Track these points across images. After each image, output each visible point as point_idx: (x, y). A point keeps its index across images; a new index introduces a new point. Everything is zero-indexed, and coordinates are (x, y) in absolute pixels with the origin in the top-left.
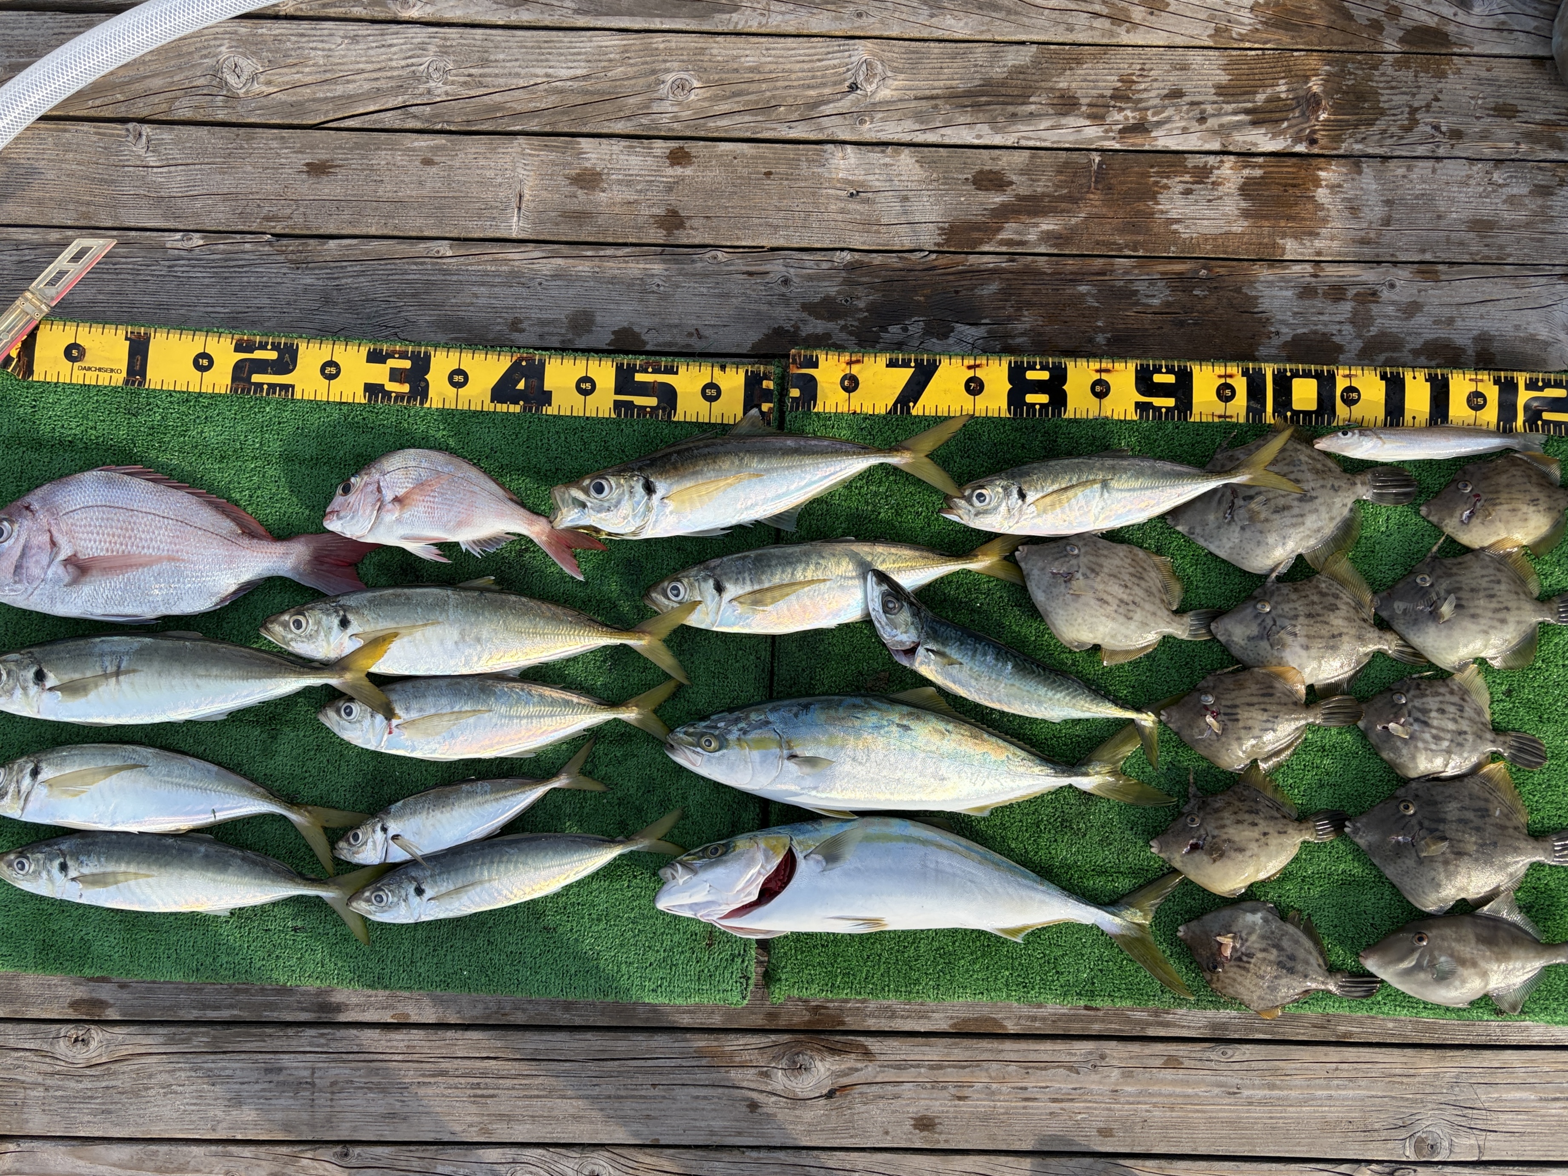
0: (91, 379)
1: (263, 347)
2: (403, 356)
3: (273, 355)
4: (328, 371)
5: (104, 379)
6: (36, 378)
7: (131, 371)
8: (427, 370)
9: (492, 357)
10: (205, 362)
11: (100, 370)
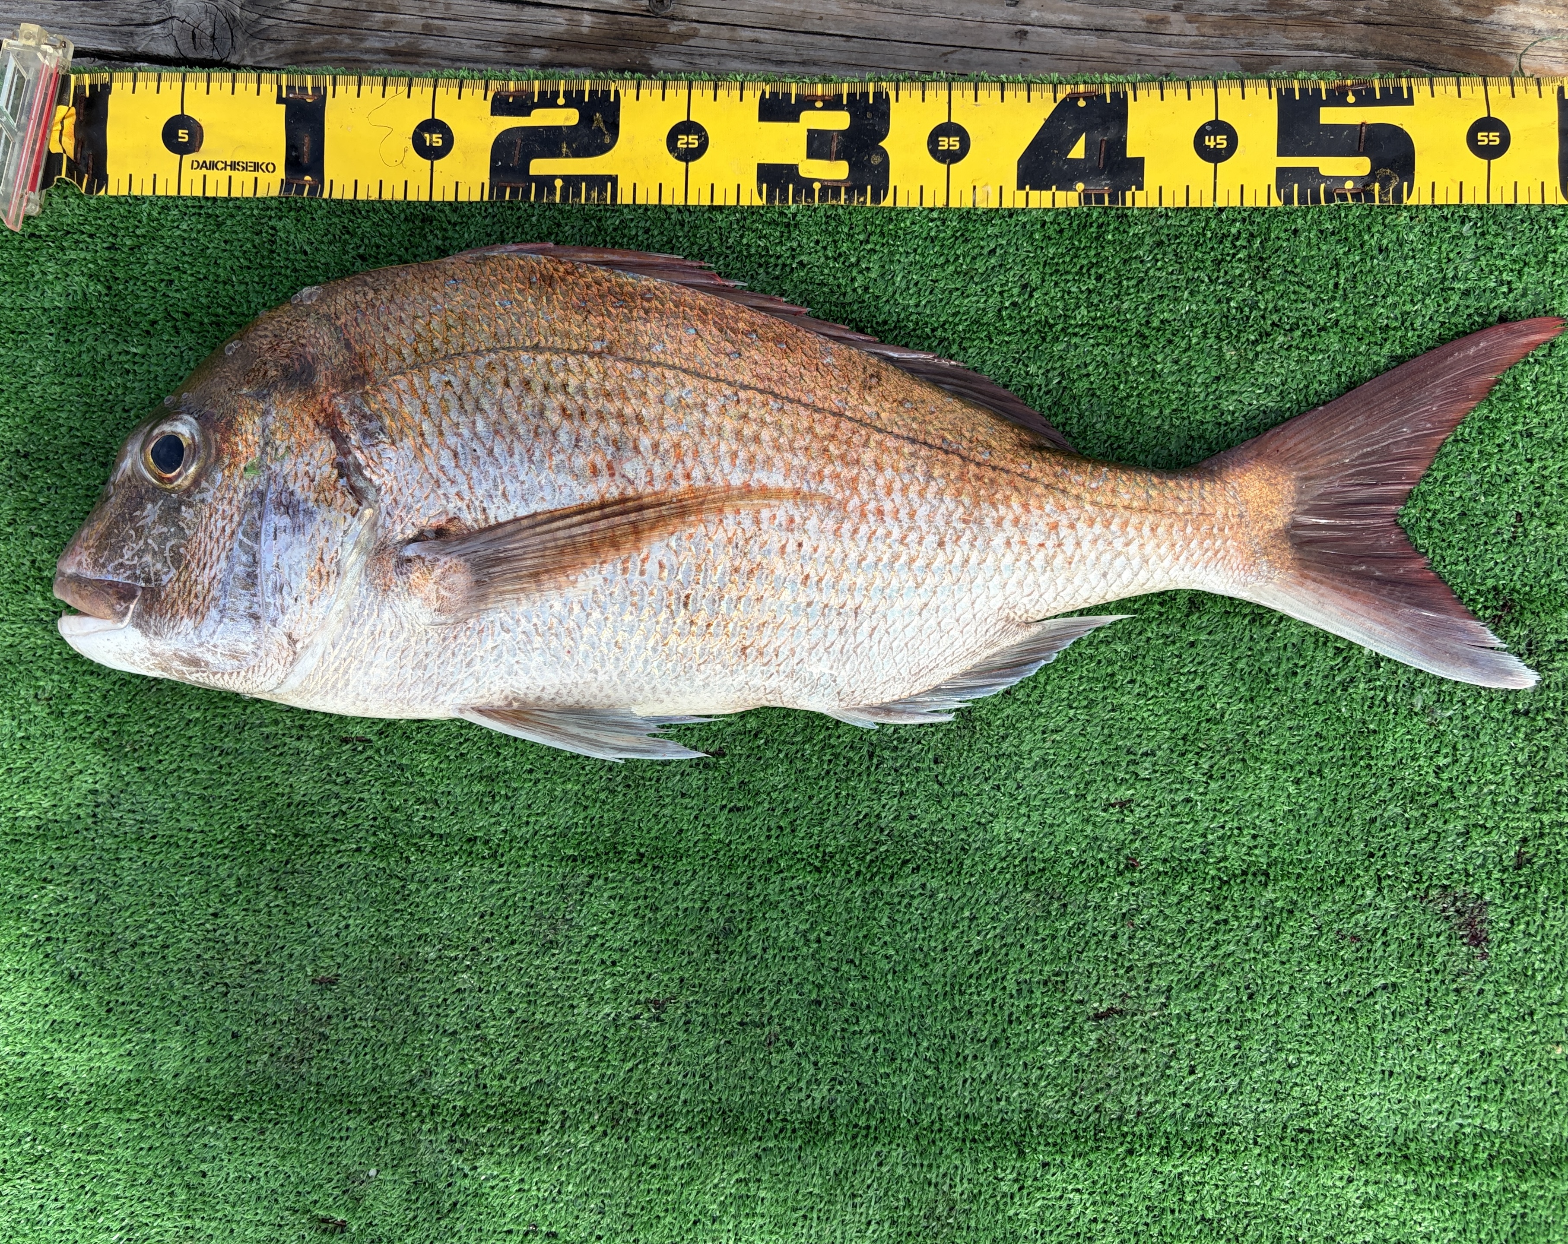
0: (217, 185)
1: (548, 101)
2: (832, 104)
3: (568, 117)
4: (682, 142)
5: (243, 186)
6: (112, 191)
7: (294, 164)
8: (883, 129)
9: (1015, 96)
10: (435, 140)
11: (234, 166)
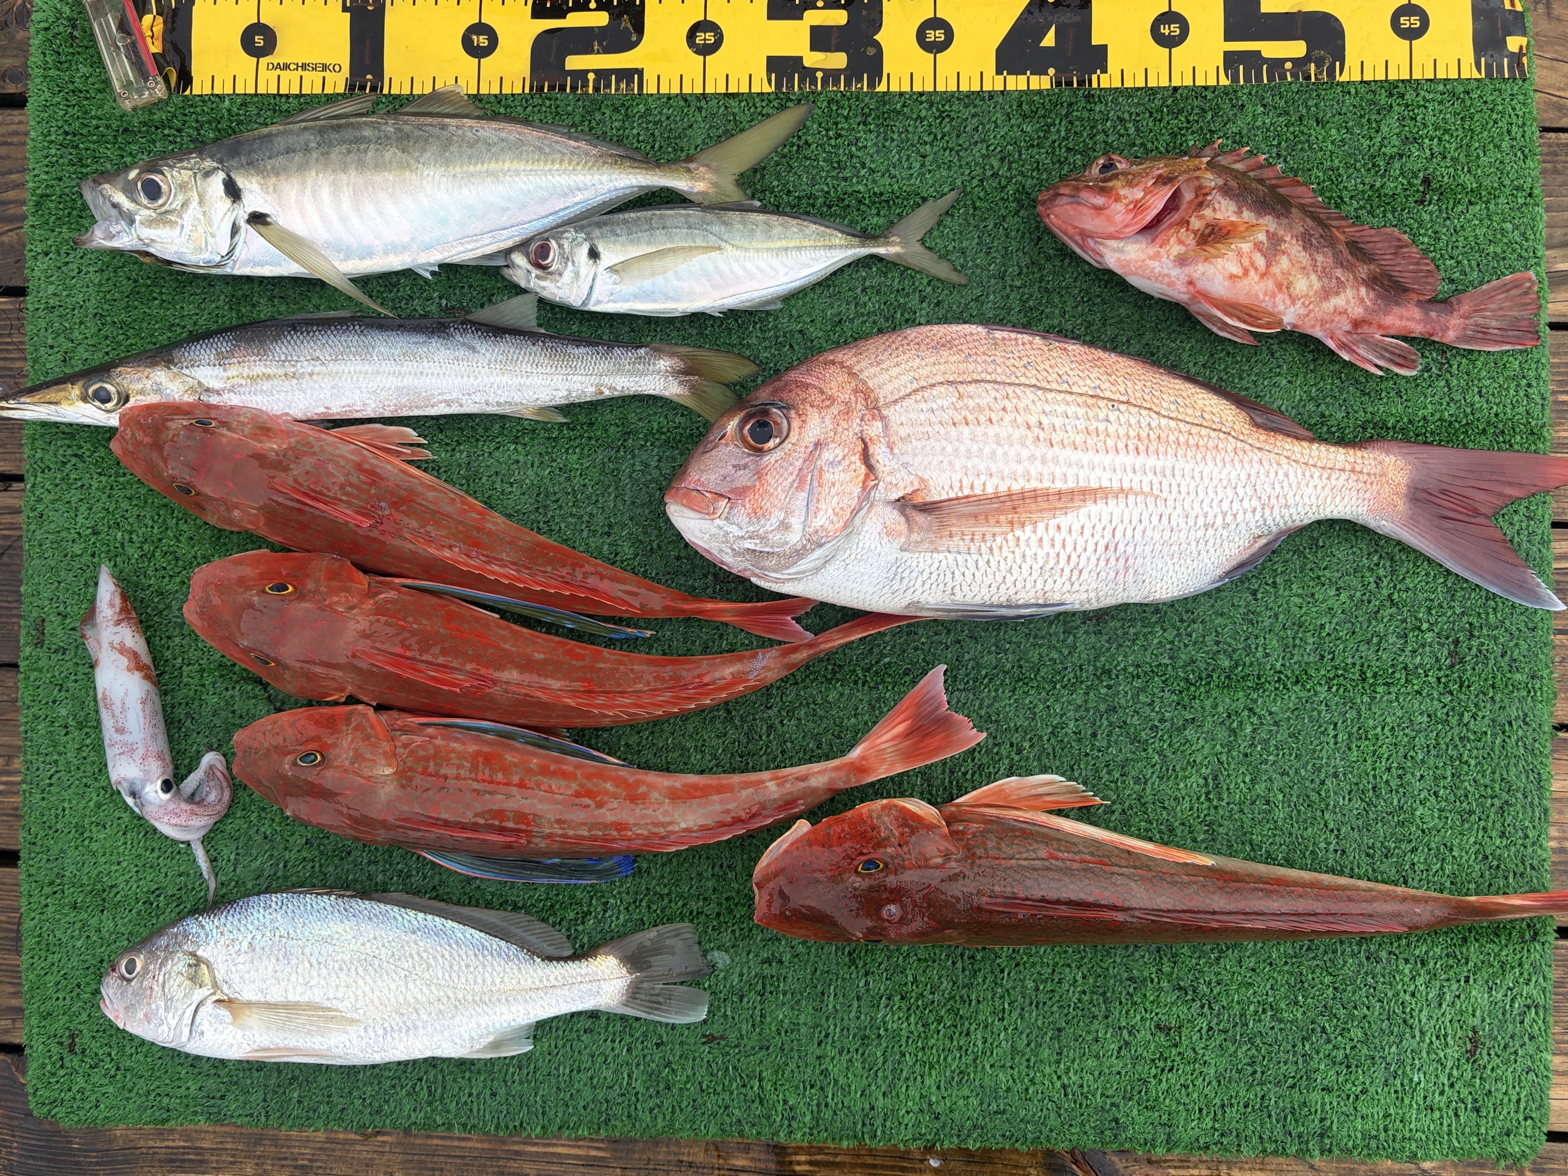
0: (290, 83)
1: (582, 6)
2: (832, 3)
3: (599, 19)
4: (700, 39)
5: (312, 84)
6: (196, 90)
7: (357, 65)
8: (877, 24)
10: (482, 41)
11: (304, 67)
